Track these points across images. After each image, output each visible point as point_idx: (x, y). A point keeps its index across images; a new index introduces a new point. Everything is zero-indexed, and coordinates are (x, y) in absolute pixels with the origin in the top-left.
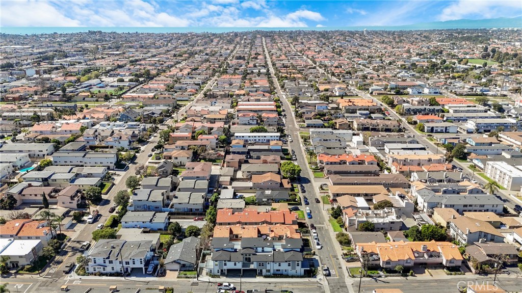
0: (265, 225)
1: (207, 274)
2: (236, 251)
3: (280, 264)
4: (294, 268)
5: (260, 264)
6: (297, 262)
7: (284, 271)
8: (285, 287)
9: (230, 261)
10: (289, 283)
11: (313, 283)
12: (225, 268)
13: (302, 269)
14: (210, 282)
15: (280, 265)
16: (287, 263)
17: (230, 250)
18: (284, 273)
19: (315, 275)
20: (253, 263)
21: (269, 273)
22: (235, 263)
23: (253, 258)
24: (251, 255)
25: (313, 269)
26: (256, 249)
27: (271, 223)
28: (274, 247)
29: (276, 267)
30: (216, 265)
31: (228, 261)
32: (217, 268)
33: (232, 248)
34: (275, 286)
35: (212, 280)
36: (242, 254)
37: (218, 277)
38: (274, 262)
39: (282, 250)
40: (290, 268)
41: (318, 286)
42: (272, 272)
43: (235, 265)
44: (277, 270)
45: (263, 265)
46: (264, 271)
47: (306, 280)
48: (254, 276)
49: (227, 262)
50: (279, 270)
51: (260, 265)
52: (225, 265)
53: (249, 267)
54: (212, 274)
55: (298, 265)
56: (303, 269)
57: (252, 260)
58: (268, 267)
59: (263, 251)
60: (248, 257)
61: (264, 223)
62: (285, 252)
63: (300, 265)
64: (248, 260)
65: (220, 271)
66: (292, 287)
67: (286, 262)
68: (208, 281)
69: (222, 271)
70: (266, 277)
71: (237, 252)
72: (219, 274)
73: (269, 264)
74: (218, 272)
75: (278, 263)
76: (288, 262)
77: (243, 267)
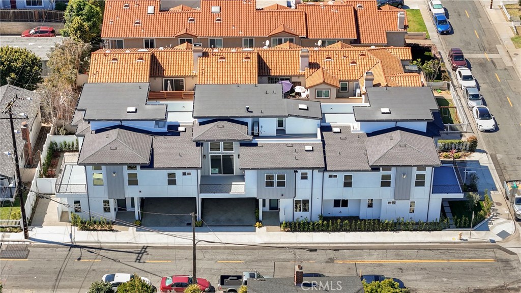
0: (285, 46)
1: (63, 217)
2: (173, 130)
3: (348, 178)
4: (402, 194)
5: (270, 177)
6: (415, 172)
7: (364, 207)
8: (369, 263)
9: (150, 166)
10: (384, 248)
11: (478, 247)
12: (132, 193)
13: (434, 196)
14: (72, 246)
15: (348, 184)
16: (378, 176)
17: (151, 126)
18: (365, 213)
19: (482, 218)
20: (242, 178)
21: (306, 215)
22: (172, 176)
23: (241, 158)
24: (236, 145)
25: (476, 197)
26: (256, 123)
27: (306, 42)
28: (323, 119)
29: (335, 189)
30: (97, 183)
31: (143, 167)
32: (101, 194)
33: (157, 121)
34: (331, 261)
35: (82, 237)
36: (199, 144)
37: (108, 226)
38: (325, 169)
39: (356, 127)
40: (387, 194)
41: (497, 260)
42: (316, 208)
43: (172, 181)
44: (337, 203)
45: (281, 184)
46: (286, 205)
47: (451, 236)
48: (248, 226)
49: (138, 170)
50: (345, 203)
51: (270, 184)
52: (133, 182)
53: (229, 191)
54: (84, 216)
55: (420, 183)
56: (437, 199)
57: (237, 165)
58: (303, 191)
59: (281, 133)
60: (222, 152)
61: (280, 42)
62: (369, 135)
63: (428, 180)
64: (224, 165)
65: (113, 205)
66: (398, 262)
67: (375, 169)
68: (67, 240)
69: (121, 204)
70: (293, 227)
71: (178, 134)
72: (112, 215)
73: (304, 177)
74: (107, 210)
75: (341, 177)
76: (382, 173)
77: (203, 188)
